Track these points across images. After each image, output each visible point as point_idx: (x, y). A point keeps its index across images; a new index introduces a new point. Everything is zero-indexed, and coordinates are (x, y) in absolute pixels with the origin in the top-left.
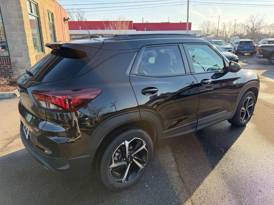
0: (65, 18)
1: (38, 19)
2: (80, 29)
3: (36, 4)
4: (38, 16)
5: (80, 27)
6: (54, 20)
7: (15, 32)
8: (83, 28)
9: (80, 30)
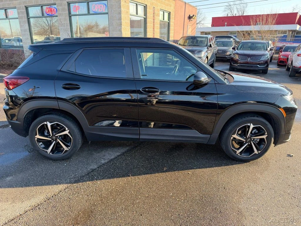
0: (191, 16)
1: (145, 20)
2: (226, 25)
3: (145, 5)
4: (145, 17)
5: (226, 23)
6: (170, 19)
7: (115, 32)
8: (229, 25)
9: (226, 27)
